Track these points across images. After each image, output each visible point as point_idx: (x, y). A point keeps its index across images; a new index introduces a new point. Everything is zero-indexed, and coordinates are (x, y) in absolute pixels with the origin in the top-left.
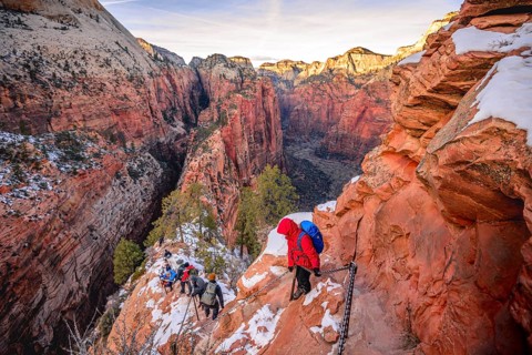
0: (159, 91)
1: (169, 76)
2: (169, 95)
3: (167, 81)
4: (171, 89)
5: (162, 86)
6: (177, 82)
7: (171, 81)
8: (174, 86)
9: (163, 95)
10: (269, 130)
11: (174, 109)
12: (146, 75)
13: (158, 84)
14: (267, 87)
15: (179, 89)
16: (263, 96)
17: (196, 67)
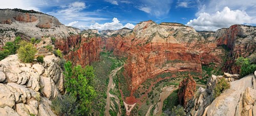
0: (69, 40)
3: (71, 38)
4: (72, 40)
14: (93, 39)
15: (74, 40)
17: (80, 34)
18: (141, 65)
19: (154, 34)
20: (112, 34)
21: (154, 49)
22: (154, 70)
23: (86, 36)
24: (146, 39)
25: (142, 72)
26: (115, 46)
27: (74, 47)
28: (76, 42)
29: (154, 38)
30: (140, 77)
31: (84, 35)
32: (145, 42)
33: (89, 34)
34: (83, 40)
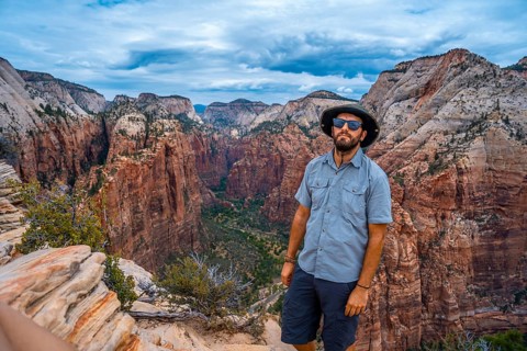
0: (40, 149)
1: (56, 131)
2: (54, 154)
3: (53, 137)
4: (58, 147)
5: (44, 144)
6: (66, 138)
7: (60, 137)
8: (62, 142)
9: (46, 154)
10: (173, 195)
11: (58, 170)
12: (23, 133)
13: (40, 142)
14: (171, 145)
15: (69, 146)
16: (167, 155)
17: (103, 116)
18: (398, 276)
19: (477, 126)
20: (261, 119)
21: (474, 201)
22: (463, 308)
23: (134, 129)
24: (431, 147)
25: (399, 306)
26: (272, 178)
27: (71, 183)
28: (81, 154)
29: (478, 142)
30: (390, 326)
31: (123, 122)
32: (425, 167)
33: (149, 118)
34: (118, 145)
